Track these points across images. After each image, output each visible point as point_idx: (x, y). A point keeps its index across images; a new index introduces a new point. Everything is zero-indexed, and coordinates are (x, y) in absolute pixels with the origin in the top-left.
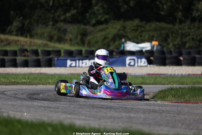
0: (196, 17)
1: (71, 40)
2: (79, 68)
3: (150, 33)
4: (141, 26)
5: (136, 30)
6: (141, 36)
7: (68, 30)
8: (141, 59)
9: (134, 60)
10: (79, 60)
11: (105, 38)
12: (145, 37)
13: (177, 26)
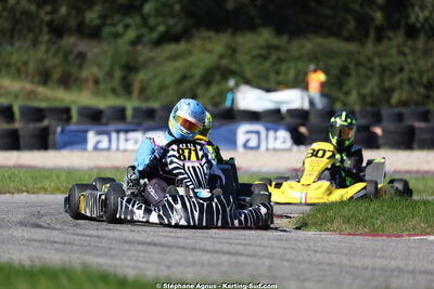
0: (418, 25)
1: (97, 82)
2: (119, 154)
3: (300, 65)
4: (277, 48)
5: (265, 58)
6: (277, 73)
7: (89, 56)
8: (276, 130)
9: (258, 133)
10: (118, 132)
11: (184, 77)
12: (286, 74)
13: (370, 48)
